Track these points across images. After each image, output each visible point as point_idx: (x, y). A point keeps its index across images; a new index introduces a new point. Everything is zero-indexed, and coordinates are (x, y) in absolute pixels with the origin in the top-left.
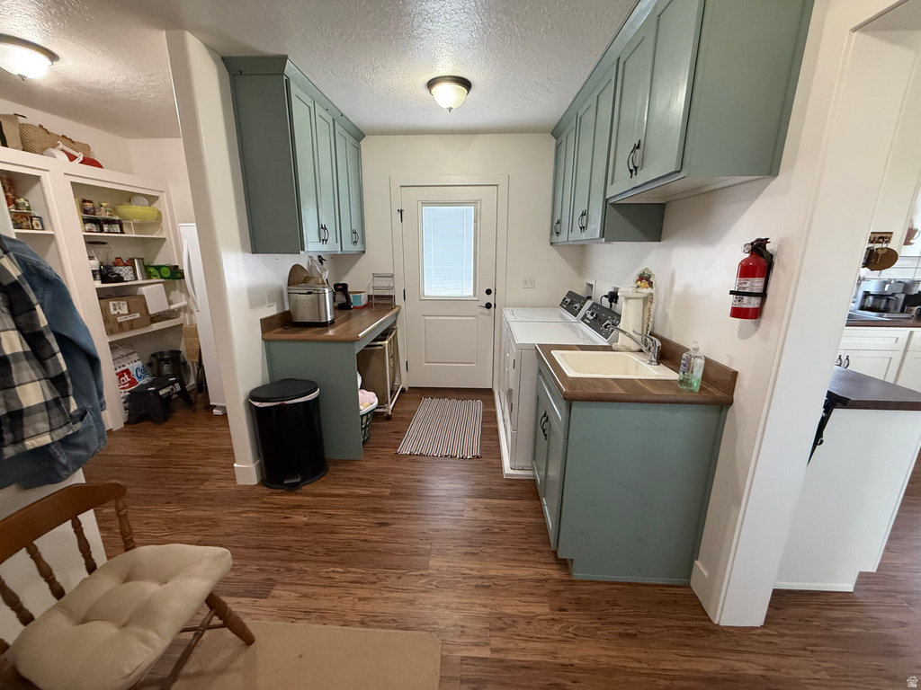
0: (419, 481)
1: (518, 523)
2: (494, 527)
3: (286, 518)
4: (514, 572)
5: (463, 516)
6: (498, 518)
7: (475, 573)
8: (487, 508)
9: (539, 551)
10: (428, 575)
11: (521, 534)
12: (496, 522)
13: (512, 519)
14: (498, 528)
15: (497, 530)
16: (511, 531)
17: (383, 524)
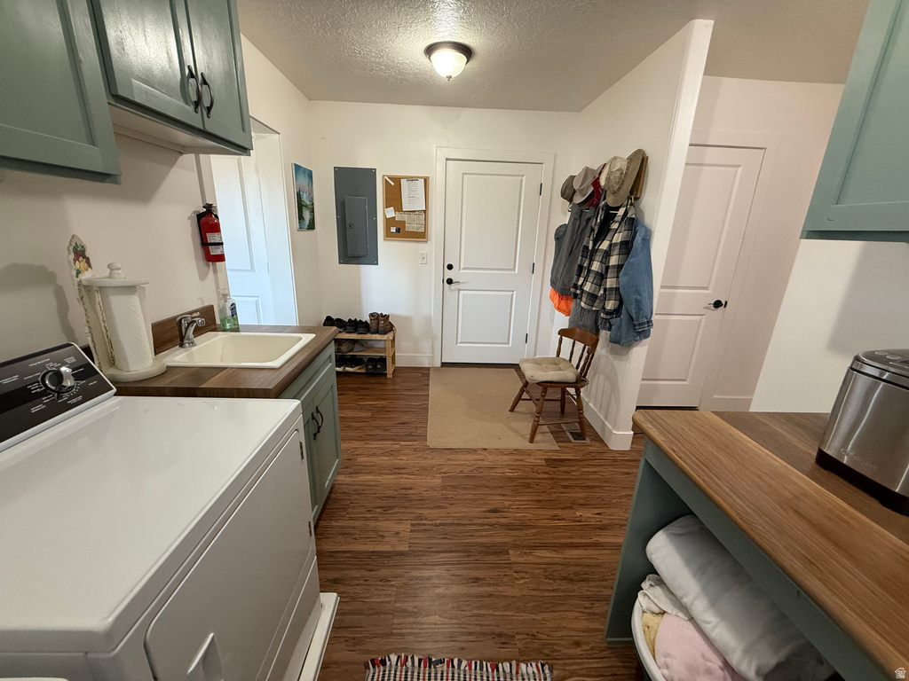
0: (476, 580)
1: (352, 519)
2: (380, 513)
3: (599, 514)
4: (374, 478)
5: (412, 525)
6: (372, 524)
7: (404, 476)
8: (383, 536)
9: (344, 493)
10: (440, 474)
11: (354, 507)
12: (376, 519)
13: (357, 523)
14: (376, 513)
15: (378, 510)
16: (363, 510)
17: (495, 511)
